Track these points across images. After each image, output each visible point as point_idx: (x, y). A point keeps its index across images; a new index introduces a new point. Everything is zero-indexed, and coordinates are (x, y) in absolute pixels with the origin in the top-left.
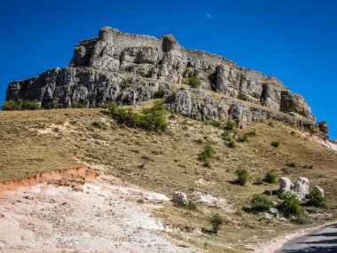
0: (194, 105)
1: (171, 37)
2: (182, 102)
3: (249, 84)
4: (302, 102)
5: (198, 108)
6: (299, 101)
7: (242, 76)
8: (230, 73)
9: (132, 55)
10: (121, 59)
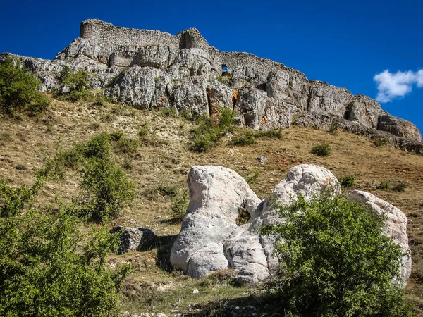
0: (159, 88)
1: (193, 31)
2: (135, 81)
3: (322, 102)
4: (413, 131)
5: (167, 92)
6: (408, 129)
7: (311, 90)
8: (290, 84)
9: (128, 56)
10: (110, 62)
